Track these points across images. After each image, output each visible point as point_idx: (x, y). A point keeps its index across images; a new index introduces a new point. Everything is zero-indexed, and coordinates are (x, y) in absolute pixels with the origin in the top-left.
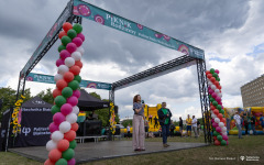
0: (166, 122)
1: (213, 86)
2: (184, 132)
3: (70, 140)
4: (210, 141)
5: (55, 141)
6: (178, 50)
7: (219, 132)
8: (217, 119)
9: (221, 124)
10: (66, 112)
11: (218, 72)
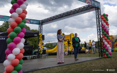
0: (77, 45)
1: (105, 24)
2: (87, 50)
3: (19, 59)
4: (102, 56)
5: (9, 60)
6: (85, 2)
7: (107, 50)
8: (106, 43)
9: (108, 45)
10: (17, 42)
11: (107, 15)
